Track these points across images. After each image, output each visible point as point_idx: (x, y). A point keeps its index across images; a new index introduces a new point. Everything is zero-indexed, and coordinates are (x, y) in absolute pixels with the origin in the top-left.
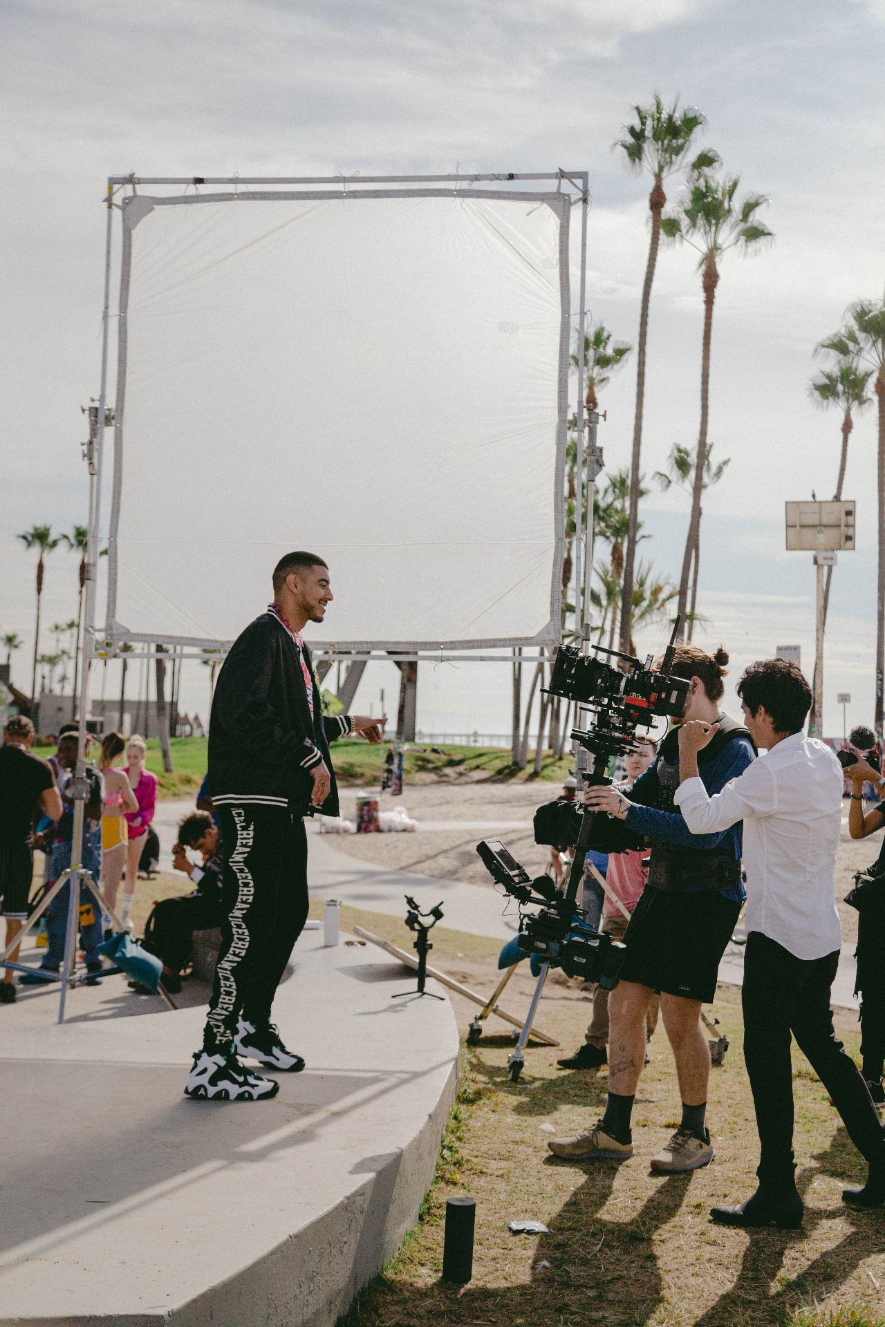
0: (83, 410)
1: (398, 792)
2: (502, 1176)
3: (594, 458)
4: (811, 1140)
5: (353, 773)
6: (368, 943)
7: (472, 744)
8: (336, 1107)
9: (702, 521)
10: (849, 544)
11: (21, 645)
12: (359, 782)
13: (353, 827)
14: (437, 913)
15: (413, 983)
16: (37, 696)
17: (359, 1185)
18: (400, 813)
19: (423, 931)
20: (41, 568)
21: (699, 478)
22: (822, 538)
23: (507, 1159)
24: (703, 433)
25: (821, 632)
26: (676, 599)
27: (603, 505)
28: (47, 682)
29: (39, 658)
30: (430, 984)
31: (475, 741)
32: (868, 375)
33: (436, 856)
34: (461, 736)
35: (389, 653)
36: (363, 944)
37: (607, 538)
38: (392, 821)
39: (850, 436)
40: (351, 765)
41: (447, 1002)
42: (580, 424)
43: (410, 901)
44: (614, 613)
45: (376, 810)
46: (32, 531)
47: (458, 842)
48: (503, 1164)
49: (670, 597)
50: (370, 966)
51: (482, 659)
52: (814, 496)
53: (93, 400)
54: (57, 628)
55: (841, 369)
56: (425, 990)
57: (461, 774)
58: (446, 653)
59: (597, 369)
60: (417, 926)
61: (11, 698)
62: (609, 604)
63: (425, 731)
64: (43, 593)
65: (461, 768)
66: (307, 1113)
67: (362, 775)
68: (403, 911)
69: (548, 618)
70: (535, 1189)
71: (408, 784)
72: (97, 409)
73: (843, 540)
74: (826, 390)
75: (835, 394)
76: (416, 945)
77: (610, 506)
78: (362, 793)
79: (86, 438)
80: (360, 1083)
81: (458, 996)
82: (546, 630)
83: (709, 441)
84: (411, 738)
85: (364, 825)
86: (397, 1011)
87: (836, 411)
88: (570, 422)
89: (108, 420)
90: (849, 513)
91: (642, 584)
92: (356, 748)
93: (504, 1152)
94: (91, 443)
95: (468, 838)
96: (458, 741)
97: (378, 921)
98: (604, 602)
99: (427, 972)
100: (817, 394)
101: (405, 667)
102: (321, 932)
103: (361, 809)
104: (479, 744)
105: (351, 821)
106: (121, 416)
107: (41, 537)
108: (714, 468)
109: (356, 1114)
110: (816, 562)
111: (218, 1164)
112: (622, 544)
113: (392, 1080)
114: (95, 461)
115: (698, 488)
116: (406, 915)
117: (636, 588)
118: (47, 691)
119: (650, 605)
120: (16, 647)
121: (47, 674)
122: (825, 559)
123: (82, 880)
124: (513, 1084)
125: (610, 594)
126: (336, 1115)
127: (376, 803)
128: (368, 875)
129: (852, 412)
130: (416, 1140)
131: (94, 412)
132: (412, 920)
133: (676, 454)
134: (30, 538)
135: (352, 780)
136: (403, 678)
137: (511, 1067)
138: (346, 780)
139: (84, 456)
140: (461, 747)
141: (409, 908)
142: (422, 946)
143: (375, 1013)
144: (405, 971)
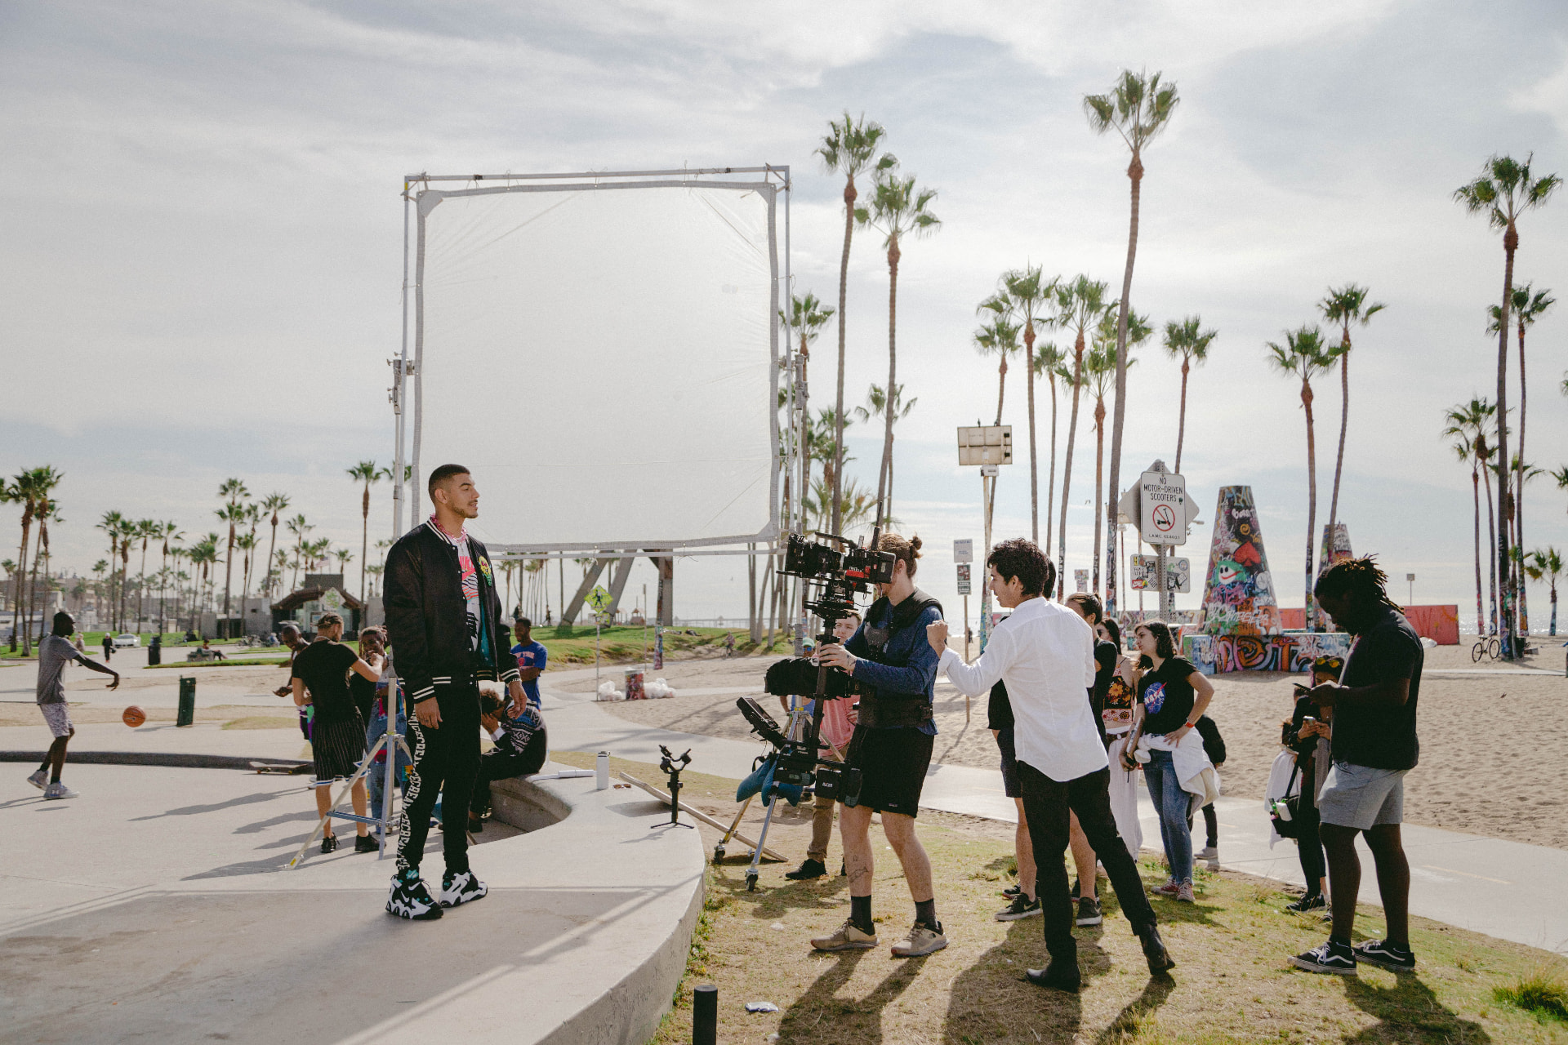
0: (389, 363)
1: (659, 666)
2: (740, 967)
3: (801, 391)
4: (987, 927)
5: (623, 652)
6: (633, 786)
7: (719, 627)
8: (604, 917)
9: (893, 444)
10: (1008, 459)
11: (352, 559)
12: (629, 660)
13: (623, 695)
14: (686, 759)
15: (668, 816)
16: (365, 599)
17: (621, 979)
18: (661, 683)
19: (675, 774)
20: (366, 496)
21: (890, 411)
22: (987, 455)
23: (746, 953)
24: (892, 375)
25: (988, 529)
26: (875, 507)
27: (816, 434)
28: (373, 587)
29: (366, 568)
30: (682, 816)
31: (721, 624)
32: (1017, 328)
33: (690, 716)
34: (710, 620)
35: (645, 551)
36: (629, 787)
37: (820, 460)
38: (654, 689)
39: (1006, 375)
40: (621, 646)
41: (696, 830)
42: (789, 364)
43: (664, 750)
44: (828, 520)
45: (642, 681)
46: (359, 466)
47: (707, 705)
48: (741, 957)
49: (871, 505)
50: (634, 804)
51: (716, 553)
52: (979, 423)
53: (396, 354)
54: (381, 544)
55: (997, 324)
56: (678, 821)
57: (710, 651)
58: (687, 549)
59: (808, 327)
60: (669, 770)
61: (343, 601)
62: (823, 512)
63: (680, 618)
64: (368, 516)
65: (710, 646)
66: (581, 923)
67: (630, 654)
68: (658, 758)
69: (768, 519)
70: (767, 976)
71: (667, 660)
72: (400, 361)
73: (1003, 456)
74: (986, 340)
75: (993, 343)
76: (669, 785)
77: (822, 435)
78: (630, 668)
79: (392, 386)
80: (624, 897)
81: (707, 826)
82: (767, 529)
83: (898, 382)
84: (669, 623)
85: (632, 694)
86: (655, 839)
87: (994, 356)
88: (782, 363)
89: (409, 370)
90: (1007, 435)
91: (849, 495)
92: (626, 632)
93: (742, 947)
94: (395, 389)
95: (715, 701)
96: (706, 625)
97: (642, 768)
98: (819, 510)
99: (679, 806)
100: (979, 343)
101: (662, 564)
102: (595, 778)
103: (629, 681)
104: (723, 627)
105: (621, 690)
106: (420, 366)
107: (366, 471)
108: (903, 406)
109: (621, 922)
110: (982, 474)
111: (506, 968)
112: (832, 464)
113: (651, 894)
114: (399, 403)
115: (890, 419)
116: (660, 761)
117: (844, 498)
118: (374, 595)
119: (855, 513)
120: (348, 560)
121: (374, 582)
122: (990, 471)
123: (396, 743)
124: (750, 893)
125: (823, 503)
126: (605, 924)
127: (641, 675)
128: (636, 733)
129: (1007, 357)
130: (668, 940)
131: (398, 364)
132: (665, 765)
133: (873, 392)
134: (357, 472)
135: (622, 658)
136: (660, 575)
137: (748, 880)
138: (618, 658)
139: (390, 399)
140: (710, 629)
141: (663, 755)
142: (674, 786)
143: (638, 841)
144: (663, 807)
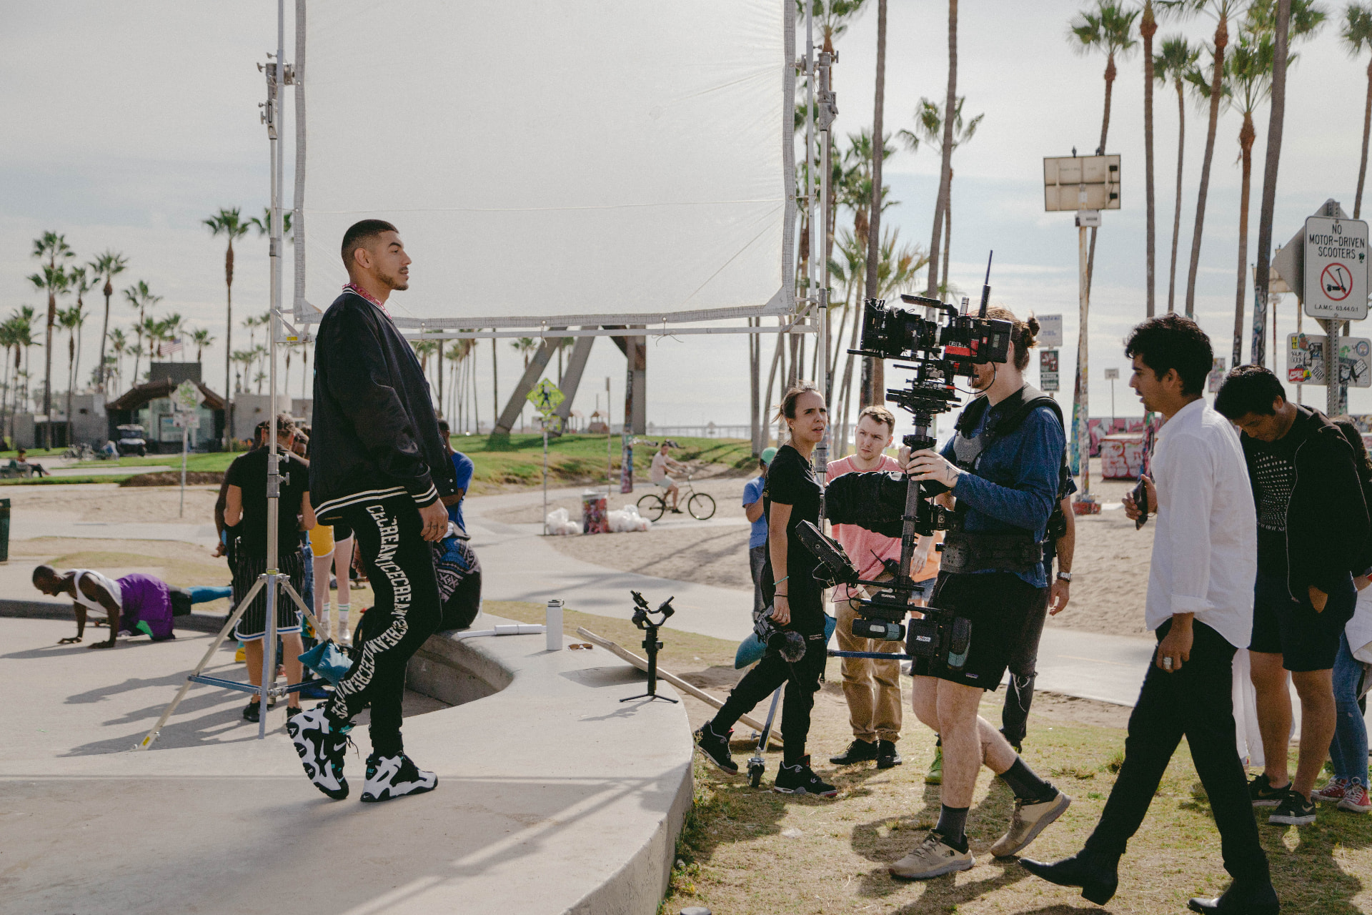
0: (260, 68)
1: (628, 489)
2: (741, 885)
3: (826, 105)
4: (1076, 839)
5: (578, 469)
6: (595, 647)
7: (709, 436)
8: (560, 817)
9: (953, 183)
10: (1114, 202)
11: (212, 342)
12: (587, 480)
13: (579, 527)
14: (667, 610)
15: (643, 687)
16: (232, 396)
17: (584, 896)
18: (630, 511)
19: (653, 630)
20: (230, 256)
21: (948, 135)
22: (1085, 197)
23: (747, 868)
24: (952, 84)
25: (1084, 300)
26: (926, 268)
27: (845, 169)
28: (242, 381)
29: (232, 354)
30: (662, 687)
31: (711, 433)
32: (1130, 17)
33: (670, 556)
34: (696, 428)
35: (607, 328)
36: (590, 647)
37: (851, 205)
38: (621, 520)
39: (1114, 84)
40: (578, 462)
41: (681, 705)
42: (810, 67)
43: (637, 597)
44: (859, 288)
45: (604, 508)
46: (219, 215)
47: (694, 541)
48: (742, 873)
49: (919, 265)
50: (596, 669)
51: (708, 331)
52: (1074, 151)
53: (269, 56)
54: (250, 321)
55: (1103, 11)
56: (656, 693)
57: (697, 469)
58: (669, 326)
59: (833, 18)
60: (645, 624)
61: (202, 398)
62: (852, 279)
63: (657, 424)
64: (234, 283)
65: (697, 462)
66: (528, 824)
67: (589, 472)
68: (629, 610)
69: (780, 284)
70: (777, 898)
71: (639, 481)
72: (275, 66)
73: (1107, 199)
74: (1087, 33)
75: (1097, 38)
76: (645, 644)
77: (852, 171)
78: (588, 491)
79: (265, 100)
80: (584, 792)
81: (695, 701)
82: (777, 298)
83: (959, 93)
84: (641, 431)
85: (591, 526)
86: (625, 716)
87: (1097, 56)
88: (799, 65)
89: (288, 78)
90: (1114, 168)
91: (887, 256)
92: (582, 443)
93: (743, 860)
94: (270, 104)
95: (704, 536)
96: (692, 433)
97: (608, 624)
98: (848, 274)
99: (658, 674)
100: (1076, 37)
101: (632, 350)
102: (543, 636)
103: (587, 508)
104: (715, 436)
105: (577, 521)
106: (302, 72)
107: (228, 222)
108: (965, 126)
109: (581, 824)
110: (1078, 223)
111: (431, 880)
112: (866, 211)
113: (622, 787)
114: (275, 123)
115: (948, 147)
116: (633, 613)
117: (881, 260)
118: (242, 390)
119: (897, 279)
120: (207, 343)
121: (242, 373)
122: (1088, 219)
123: (280, 585)
124: (753, 790)
125: (853, 266)
126: (561, 825)
127: (604, 501)
128: (599, 579)
129: (1116, 57)
130: (645, 848)
131: (272, 69)
132: (639, 618)
133: (923, 109)
134: (217, 223)
135: (576, 477)
136: (629, 365)
137: (750, 773)
138: (573, 479)
139: (263, 118)
140: (697, 439)
141: (636, 605)
142: (652, 645)
143: (602, 718)
144: (636, 674)
